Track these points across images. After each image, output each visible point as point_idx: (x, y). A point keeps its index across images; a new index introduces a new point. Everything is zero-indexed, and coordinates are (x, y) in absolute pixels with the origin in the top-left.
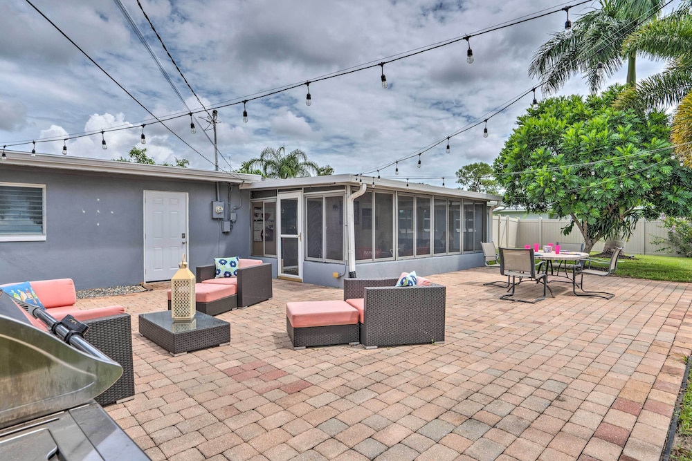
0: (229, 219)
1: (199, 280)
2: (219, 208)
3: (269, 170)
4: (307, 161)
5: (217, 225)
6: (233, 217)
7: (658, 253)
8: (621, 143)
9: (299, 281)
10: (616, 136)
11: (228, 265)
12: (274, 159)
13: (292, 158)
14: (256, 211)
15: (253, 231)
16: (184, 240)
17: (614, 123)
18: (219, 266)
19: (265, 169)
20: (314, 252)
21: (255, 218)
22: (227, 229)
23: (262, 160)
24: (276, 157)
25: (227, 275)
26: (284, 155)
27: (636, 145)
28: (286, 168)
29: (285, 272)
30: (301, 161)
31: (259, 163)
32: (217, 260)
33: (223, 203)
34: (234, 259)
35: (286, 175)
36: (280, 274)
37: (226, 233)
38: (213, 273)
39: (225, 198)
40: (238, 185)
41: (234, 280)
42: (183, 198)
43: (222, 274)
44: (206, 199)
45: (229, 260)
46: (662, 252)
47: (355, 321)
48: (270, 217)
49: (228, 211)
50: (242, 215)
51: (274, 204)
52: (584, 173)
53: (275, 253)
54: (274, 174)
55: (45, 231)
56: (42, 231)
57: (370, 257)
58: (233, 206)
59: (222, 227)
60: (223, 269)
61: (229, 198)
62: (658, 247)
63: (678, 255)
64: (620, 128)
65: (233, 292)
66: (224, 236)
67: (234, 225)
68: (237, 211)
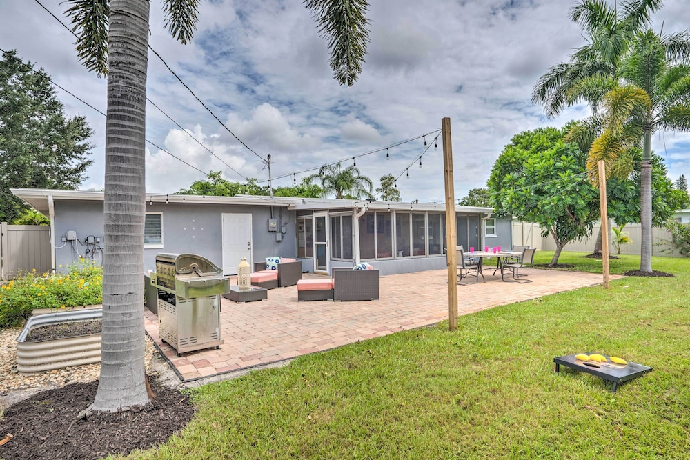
0: (280, 232)
1: (256, 271)
2: (273, 224)
3: (327, 184)
4: (361, 175)
5: (272, 236)
6: (283, 230)
7: (661, 254)
8: (563, 170)
9: (327, 275)
10: (559, 164)
11: (274, 262)
12: (331, 174)
13: (347, 173)
14: (300, 225)
15: (298, 239)
16: (249, 247)
17: (559, 154)
18: (268, 263)
19: (323, 183)
20: (335, 254)
21: (299, 230)
22: (279, 238)
23: (320, 175)
24: (333, 172)
25: (273, 268)
26: (341, 170)
27: (574, 170)
28: (341, 182)
29: (319, 269)
30: (355, 175)
31: (318, 178)
32: (268, 259)
33: (276, 220)
34: (278, 258)
35: (342, 188)
36: (315, 270)
37: (279, 242)
38: (264, 267)
39: (278, 217)
40: (287, 207)
41: (276, 271)
42: (248, 217)
43: (270, 268)
44: (264, 217)
45: (275, 259)
46: (663, 254)
47: (330, 288)
48: (309, 229)
49: (280, 225)
50: (290, 228)
51: (311, 220)
52: (540, 192)
53: (312, 256)
54: (331, 187)
55: (162, 242)
56: (160, 242)
57: (374, 257)
58: (283, 222)
59: (276, 238)
60: (271, 264)
61: (281, 217)
62: (661, 248)
63: (681, 256)
64: (563, 157)
65: (276, 278)
66: (277, 243)
67: (284, 236)
68: (287, 225)
